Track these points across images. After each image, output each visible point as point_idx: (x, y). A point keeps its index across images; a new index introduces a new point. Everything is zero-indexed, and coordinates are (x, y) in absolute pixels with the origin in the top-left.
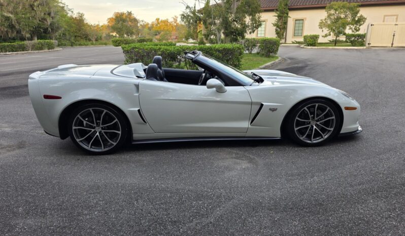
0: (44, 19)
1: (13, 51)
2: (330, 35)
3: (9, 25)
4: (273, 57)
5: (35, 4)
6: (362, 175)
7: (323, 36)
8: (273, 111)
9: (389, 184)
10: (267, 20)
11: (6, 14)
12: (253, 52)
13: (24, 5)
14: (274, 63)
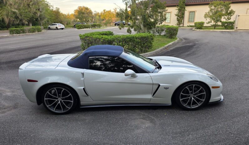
0: (35, 13)
1: (17, 33)
2: (211, 22)
3: (15, 17)
4: (174, 38)
5: (31, 4)
6: (220, 134)
7: (207, 23)
8: (166, 89)
9: (236, 142)
10: (172, 12)
11: (13, 10)
12: (161, 34)
13: (24, 4)
14: (174, 43)
